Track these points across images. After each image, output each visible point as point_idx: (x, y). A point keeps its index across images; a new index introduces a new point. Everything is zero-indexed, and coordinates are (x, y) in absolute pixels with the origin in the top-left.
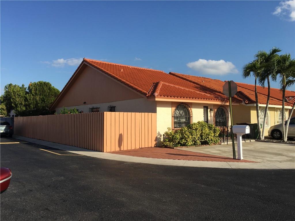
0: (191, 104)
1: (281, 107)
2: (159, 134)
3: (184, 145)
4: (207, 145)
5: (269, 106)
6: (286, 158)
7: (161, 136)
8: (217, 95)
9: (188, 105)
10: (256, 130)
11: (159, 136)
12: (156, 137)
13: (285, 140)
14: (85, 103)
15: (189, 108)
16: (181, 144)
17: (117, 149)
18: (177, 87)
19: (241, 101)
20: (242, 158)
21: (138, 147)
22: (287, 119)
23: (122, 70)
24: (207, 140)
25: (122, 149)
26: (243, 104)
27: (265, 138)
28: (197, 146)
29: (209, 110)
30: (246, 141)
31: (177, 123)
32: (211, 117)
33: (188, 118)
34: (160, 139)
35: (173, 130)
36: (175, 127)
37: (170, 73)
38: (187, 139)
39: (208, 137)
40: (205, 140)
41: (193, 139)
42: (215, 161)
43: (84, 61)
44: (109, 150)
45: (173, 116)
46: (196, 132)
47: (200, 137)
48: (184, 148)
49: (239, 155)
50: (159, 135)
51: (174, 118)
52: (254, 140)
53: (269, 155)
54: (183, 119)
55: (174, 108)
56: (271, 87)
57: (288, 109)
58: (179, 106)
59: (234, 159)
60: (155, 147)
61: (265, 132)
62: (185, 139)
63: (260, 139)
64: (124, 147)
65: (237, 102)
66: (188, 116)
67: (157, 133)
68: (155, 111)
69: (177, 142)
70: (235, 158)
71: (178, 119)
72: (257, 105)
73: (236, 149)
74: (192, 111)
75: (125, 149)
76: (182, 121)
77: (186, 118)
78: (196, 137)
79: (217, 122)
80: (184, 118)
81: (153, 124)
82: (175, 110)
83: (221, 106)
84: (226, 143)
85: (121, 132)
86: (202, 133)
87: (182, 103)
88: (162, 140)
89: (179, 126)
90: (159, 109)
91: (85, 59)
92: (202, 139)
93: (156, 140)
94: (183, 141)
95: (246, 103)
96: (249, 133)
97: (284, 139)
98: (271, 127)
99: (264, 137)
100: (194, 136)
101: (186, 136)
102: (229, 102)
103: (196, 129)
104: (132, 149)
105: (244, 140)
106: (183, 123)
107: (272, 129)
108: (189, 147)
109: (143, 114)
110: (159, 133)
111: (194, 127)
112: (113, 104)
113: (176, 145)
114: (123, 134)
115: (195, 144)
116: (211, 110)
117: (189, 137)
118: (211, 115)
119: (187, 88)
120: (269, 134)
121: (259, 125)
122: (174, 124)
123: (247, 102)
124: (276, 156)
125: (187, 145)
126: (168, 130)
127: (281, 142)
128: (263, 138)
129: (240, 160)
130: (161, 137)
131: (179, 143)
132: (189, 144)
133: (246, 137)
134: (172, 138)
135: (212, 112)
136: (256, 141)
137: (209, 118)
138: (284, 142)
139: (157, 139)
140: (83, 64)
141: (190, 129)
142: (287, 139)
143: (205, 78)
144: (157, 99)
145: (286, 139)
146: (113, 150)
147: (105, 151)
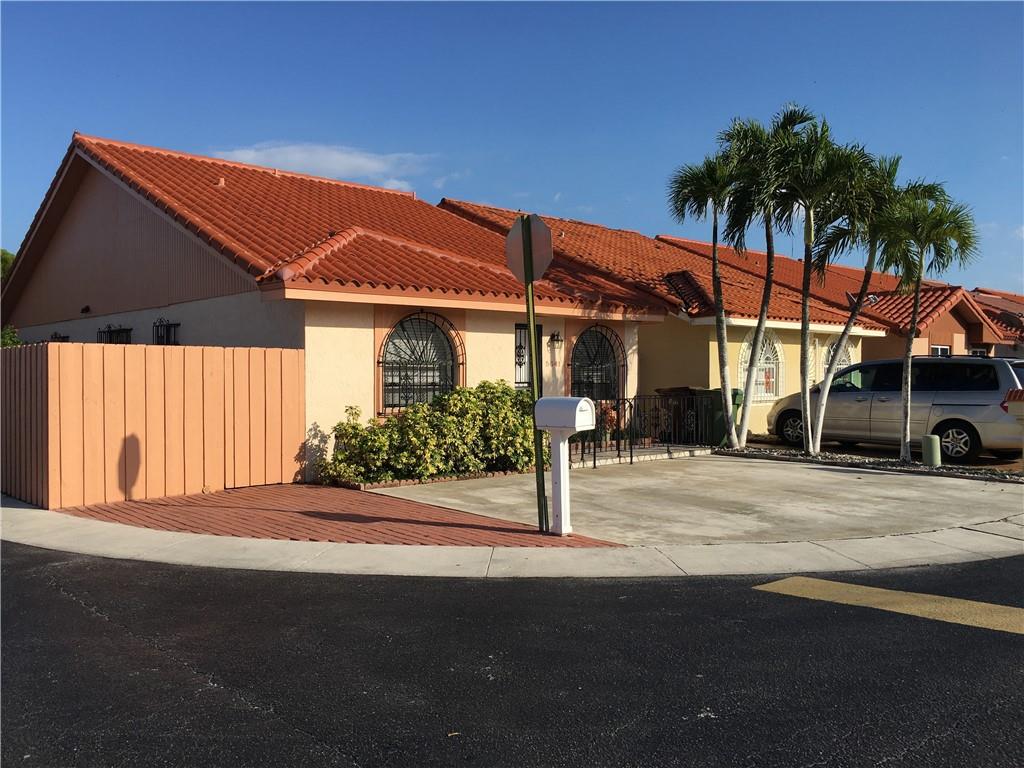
0: (462, 313)
1: (798, 326)
2: (316, 431)
3: (409, 474)
4: (509, 472)
5: (769, 324)
6: (750, 523)
7: (324, 439)
9: (445, 319)
10: (721, 413)
11: (316, 442)
12: (304, 445)
13: (811, 449)
14: (86, 310)
15: (453, 332)
16: (393, 469)
17: (116, 496)
19: (675, 307)
20: (567, 528)
21: (215, 485)
22: (820, 378)
24: (509, 454)
25: (138, 493)
26: (683, 316)
27: (753, 439)
28: (466, 478)
29: (545, 339)
31: (395, 382)
32: (553, 364)
33: (449, 368)
34: (323, 451)
35: (379, 414)
36: (386, 406)
37: (444, 203)
38: (418, 452)
39: (512, 444)
40: (502, 452)
41: (446, 450)
43: (76, 144)
44: (73, 500)
45: (379, 362)
46: (461, 423)
47: (481, 443)
48: (406, 490)
49: (558, 516)
50: (315, 436)
51: (385, 369)
52: (709, 451)
54: (430, 374)
55: (385, 331)
56: (777, 253)
58: (405, 321)
59: (541, 532)
60: (295, 482)
61: (756, 418)
62: (412, 453)
63: (730, 445)
64: (150, 485)
65: (652, 310)
66: (451, 363)
67: (309, 426)
68: (298, 342)
69: (379, 464)
70: (545, 531)
71: (403, 374)
72: (720, 322)
74: (462, 344)
75: (156, 493)
76: (416, 380)
77: (442, 369)
78: (459, 442)
79: (582, 383)
80: (433, 370)
81: (292, 391)
82: (390, 337)
83: (597, 323)
84: (590, 464)
85: (135, 428)
86: (487, 425)
87: (422, 310)
88: (329, 458)
89: (403, 402)
90: (312, 333)
91: (77, 136)
92: (488, 448)
93: (299, 458)
94: (404, 457)
95: (690, 315)
97: (808, 447)
98: (777, 403)
99: (744, 437)
100: (449, 441)
101: (414, 439)
103: (463, 413)
104: (188, 493)
106: (427, 390)
107: (780, 407)
108: (430, 480)
109: (241, 351)
110: (316, 427)
111: (455, 405)
112: (170, 315)
113: (370, 476)
114: (141, 437)
115: (459, 469)
116: (554, 338)
117: (425, 444)
118: (555, 359)
120: (771, 427)
121: (725, 395)
122: (385, 391)
123: (696, 311)
124: (721, 518)
125: (420, 476)
126: (346, 415)
127: (795, 455)
128: (740, 443)
129: (560, 535)
130: (326, 442)
131: (387, 466)
132: (427, 469)
134: (361, 447)
135: (557, 345)
136: (716, 453)
137: (547, 370)
138: (807, 458)
139: (304, 452)
140: (73, 156)
141: (438, 414)
144: (290, 294)
145: (815, 447)
146: (94, 498)
147: (53, 503)
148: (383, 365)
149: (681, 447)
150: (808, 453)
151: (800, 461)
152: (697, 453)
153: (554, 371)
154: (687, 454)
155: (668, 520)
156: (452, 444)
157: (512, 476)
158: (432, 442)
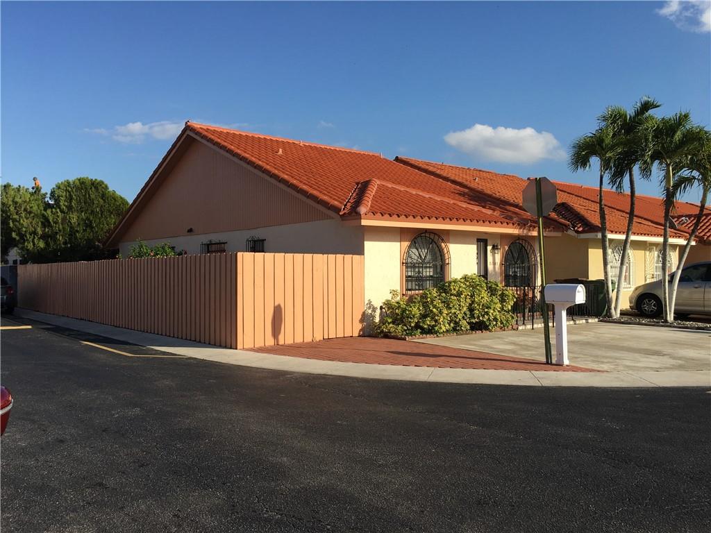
0: (448, 232)
1: (661, 240)
2: (370, 305)
3: (430, 331)
4: (484, 331)
5: (633, 238)
6: (668, 361)
7: (374, 310)
8: (510, 211)
9: (439, 236)
10: (602, 295)
11: (370, 311)
12: (364, 313)
13: (668, 319)
14: (190, 231)
15: (443, 244)
16: (422, 329)
17: (270, 342)
18: (414, 193)
19: (567, 227)
20: (566, 362)
21: (319, 337)
22: (674, 270)
23: (281, 150)
24: (485, 320)
25: (281, 342)
26: (571, 232)
27: (623, 313)
28: (462, 335)
29: (489, 248)
30: (577, 322)
31: (413, 278)
32: (494, 264)
33: (439, 267)
34: (374, 317)
35: (403, 295)
36: (407, 290)
37: (397, 159)
38: (436, 318)
39: (487, 313)
40: (481, 318)
41: (450, 317)
42: (503, 368)
43: (188, 128)
44: (249, 345)
45: (403, 263)
46: (459, 301)
47: (468, 313)
48: (430, 340)
49: (560, 354)
50: (369, 308)
51: (407, 267)
52: (597, 320)
53: (631, 355)
54: (428, 270)
55: (406, 244)
56: (637, 193)
57: (678, 245)
58: (418, 238)
59: (547, 363)
60: (359, 336)
61: (623, 300)
62: (432, 318)
63: (610, 316)
64: (287, 338)
65: (555, 229)
66: (441, 264)
67: (366, 302)
68: (360, 251)
69: (413, 325)
70: (550, 362)
71: (417, 270)
72: (604, 236)
73: (553, 341)
74: (448, 251)
75: (289, 341)
76: (424, 274)
77: (435, 267)
78: (458, 312)
79: (510, 275)
80: (430, 267)
81: (355, 282)
82: (410, 247)
83: (519, 237)
84: (529, 327)
85: (279, 301)
86: (473, 302)
87: (426, 231)
88: (377, 320)
89: (417, 287)
90: (369, 245)
91: (188, 123)
92: (472, 316)
93: (362, 321)
94: (428, 320)
95: (577, 232)
96: (584, 302)
97: (666, 317)
98: (636, 289)
99: (619, 312)
100: (453, 311)
101: (434, 310)
102: (537, 228)
103: (459, 294)
104: (305, 341)
105: (573, 320)
106: (426, 280)
107: (638, 292)
108: (442, 335)
109: (332, 257)
110: (370, 302)
111: (454, 289)
112: (258, 234)
113: (410, 332)
114: (282, 306)
115: (456, 329)
116: (494, 248)
117: (441, 312)
118: (495, 260)
119: (439, 194)
120: (632, 305)
121: (607, 284)
122: (407, 281)
123: (581, 229)
124: (647, 358)
125: (436, 332)
126: (391, 295)
127: (659, 322)
128: (616, 315)
129: (562, 365)
130: (375, 312)
131: (417, 326)
132: (441, 328)
133: (576, 312)
134: (402, 314)
135: (496, 251)
136: (601, 321)
137: (490, 267)
138: (666, 324)
139: (364, 318)
140: (185, 136)
141: (444, 294)
142: (674, 317)
143: (480, 171)
144: (364, 222)
145: (670, 317)
146: (259, 344)
147: (240, 346)
148: (407, 264)
149: (579, 317)
150: (666, 321)
151: (662, 326)
152: (590, 321)
153: (494, 268)
154: (584, 321)
155: (617, 359)
156: (455, 313)
157: (486, 333)
158: (445, 311)
